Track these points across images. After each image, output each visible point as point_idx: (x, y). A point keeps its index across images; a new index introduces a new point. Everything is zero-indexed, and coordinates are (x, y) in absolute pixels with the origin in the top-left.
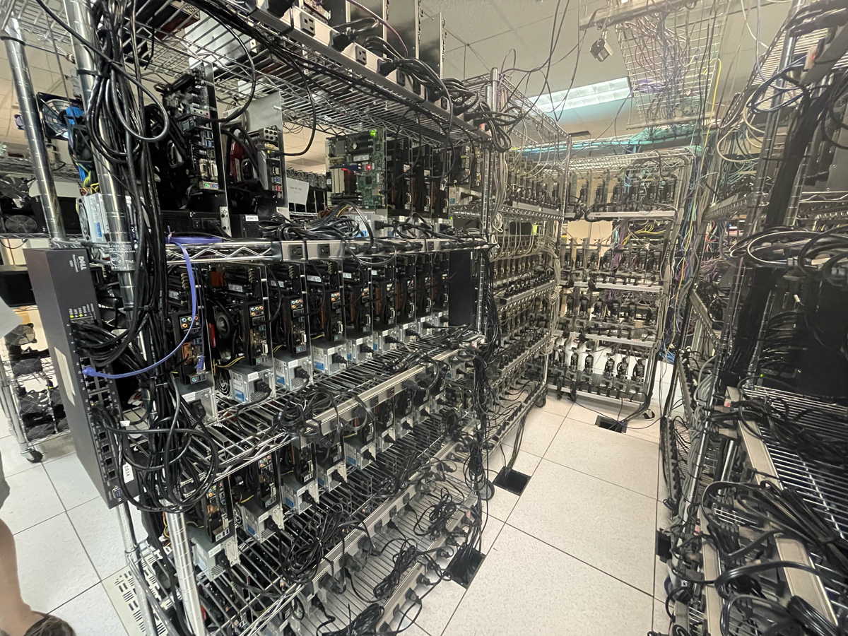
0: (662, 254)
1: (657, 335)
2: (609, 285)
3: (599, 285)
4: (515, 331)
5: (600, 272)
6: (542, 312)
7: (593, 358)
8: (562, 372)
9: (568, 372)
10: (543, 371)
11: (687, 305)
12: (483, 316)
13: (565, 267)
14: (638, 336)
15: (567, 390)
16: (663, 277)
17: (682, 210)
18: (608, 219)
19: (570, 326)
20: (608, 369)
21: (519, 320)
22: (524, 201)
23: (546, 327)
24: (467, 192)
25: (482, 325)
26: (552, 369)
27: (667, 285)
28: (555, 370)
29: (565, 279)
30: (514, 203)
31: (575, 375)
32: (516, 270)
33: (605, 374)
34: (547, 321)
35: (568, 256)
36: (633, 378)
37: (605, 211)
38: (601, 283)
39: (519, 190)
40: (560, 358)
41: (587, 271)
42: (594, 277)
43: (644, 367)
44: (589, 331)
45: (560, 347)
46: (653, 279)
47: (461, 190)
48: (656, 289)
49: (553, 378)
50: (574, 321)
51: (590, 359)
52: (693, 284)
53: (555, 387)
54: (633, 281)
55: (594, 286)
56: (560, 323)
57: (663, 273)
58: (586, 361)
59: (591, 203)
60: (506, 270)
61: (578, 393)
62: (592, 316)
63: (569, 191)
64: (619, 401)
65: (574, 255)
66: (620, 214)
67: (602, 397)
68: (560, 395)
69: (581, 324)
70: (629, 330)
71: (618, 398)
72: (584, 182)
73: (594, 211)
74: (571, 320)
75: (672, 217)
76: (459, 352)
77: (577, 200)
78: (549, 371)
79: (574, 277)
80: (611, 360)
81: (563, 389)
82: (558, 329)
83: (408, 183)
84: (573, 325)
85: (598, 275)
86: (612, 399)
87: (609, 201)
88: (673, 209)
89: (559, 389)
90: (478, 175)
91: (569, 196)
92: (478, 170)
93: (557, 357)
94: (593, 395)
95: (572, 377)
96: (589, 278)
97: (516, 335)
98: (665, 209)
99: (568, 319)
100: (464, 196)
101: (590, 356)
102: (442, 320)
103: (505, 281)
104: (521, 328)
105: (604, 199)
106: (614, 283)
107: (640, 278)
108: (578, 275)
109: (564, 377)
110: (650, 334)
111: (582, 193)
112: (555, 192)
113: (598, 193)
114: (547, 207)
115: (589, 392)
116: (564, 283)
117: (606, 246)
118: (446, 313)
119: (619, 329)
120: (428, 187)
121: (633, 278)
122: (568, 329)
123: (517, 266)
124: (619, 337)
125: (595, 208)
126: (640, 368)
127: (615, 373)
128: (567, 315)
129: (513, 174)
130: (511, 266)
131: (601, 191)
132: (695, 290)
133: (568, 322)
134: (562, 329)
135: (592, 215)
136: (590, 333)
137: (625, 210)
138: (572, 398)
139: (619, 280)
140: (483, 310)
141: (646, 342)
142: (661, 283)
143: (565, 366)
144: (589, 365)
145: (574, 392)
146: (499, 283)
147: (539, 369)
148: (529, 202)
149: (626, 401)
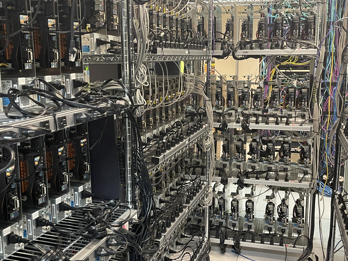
0: (310, 90)
1: (312, 175)
2: (262, 126)
3: (252, 126)
4: (171, 185)
5: (252, 112)
6: (197, 157)
7: (253, 203)
8: (224, 221)
9: (230, 220)
10: (205, 223)
11: (337, 145)
12: (133, 185)
13: (217, 107)
14: (295, 177)
15: (230, 242)
16: (312, 114)
17: (323, 48)
18: (256, 57)
19: (227, 170)
20: (269, 213)
21: (174, 172)
22: (170, 46)
23: (203, 174)
24: (103, 38)
25: (133, 197)
26: (212, 219)
27: (317, 123)
28: (216, 220)
29: (219, 121)
30: (159, 49)
31: (237, 223)
32: (167, 118)
33: (266, 219)
34: (203, 167)
35: (218, 96)
36: (294, 220)
37: (251, 48)
38: (254, 124)
39: (163, 34)
40: (220, 206)
41: (240, 110)
42: (247, 117)
43: (303, 207)
44: (247, 175)
45: (219, 193)
46: (303, 117)
47: (97, 36)
48: (307, 127)
49: (215, 230)
50: (230, 164)
51: (249, 204)
52: (340, 124)
53: (218, 241)
54: (285, 119)
55: (247, 127)
56: (217, 169)
57: (312, 110)
58: (247, 206)
59: (237, 39)
60: (155, 119)
61: (242, 244)
62: (248, 157)
63: (215, 25)
64: (283, 248)
65: (225, 94)
66: (267, 52)
67: (266, 246)
68: (223, 249)
69: (238, 167)
70: (285, 170)
71: (281, 245)
72: (229, 16)
73: (241, 49)
74: (227, 163)
75: (314, 56)
76: (107, 241)
77: (223, 36)
78: (210, 222)
79: (227, 118)
80: (270, 203)
81: (227, 242)
82: (216, 175)
83: (27, 37)
84: (230, 169)
85: (250, 115)
86: (276, 247)
87: (254, 38)
88: (315, 48)
89: (222, 242)
90: (115, 17)
91: (215, 32)
92: (115, 11)
93: (217, 205)
94: (257, 245)
95: (234, 225)
96: (242, 118)
97: (172, 189)
98: (309, 46)
99: (224, 163)
100: (99, 42)
101: (249, 201)
102: (84, 195)
103: (155, 132)
104: (176, 180)
105: (250, 35)
106: (267, 123)
107: (290, 116)
108: (230, 115)
109: (226, 228)
110: (306, 173)
111: (228, 29)
112: (201, 27)
113: (244, 29)
114: (194, 48)
115: (253, 241)
116: (218, 125)
117: (256, 84)
118: (88, 185)
119: (276, 171)
120: (54, 39)
121: (284, 117)
122: (226, 175)
123: (167, 112)
124: (276, 180)
125: (243, 45)
126: (299, 209)
127: (276, 216)
128: (224, 158)
129: (155, 12)
130: (161, 114)
131: (246, 27)
132: (342, 131)
133: (225, 166)
134: (219, 176)
135: (240, 53)
136: (248, 178)
137: (271, 48)
138: (237, 250)
139: (271, 119)
140: (133, 178)
141: (303, 183)
142: (311, 121)
143: (226, 214)
144: (249, 211)
145: (237, 244)
146: (148, 135)
147: (199, 221)
148: (175, 46)
149: (290, 248)
